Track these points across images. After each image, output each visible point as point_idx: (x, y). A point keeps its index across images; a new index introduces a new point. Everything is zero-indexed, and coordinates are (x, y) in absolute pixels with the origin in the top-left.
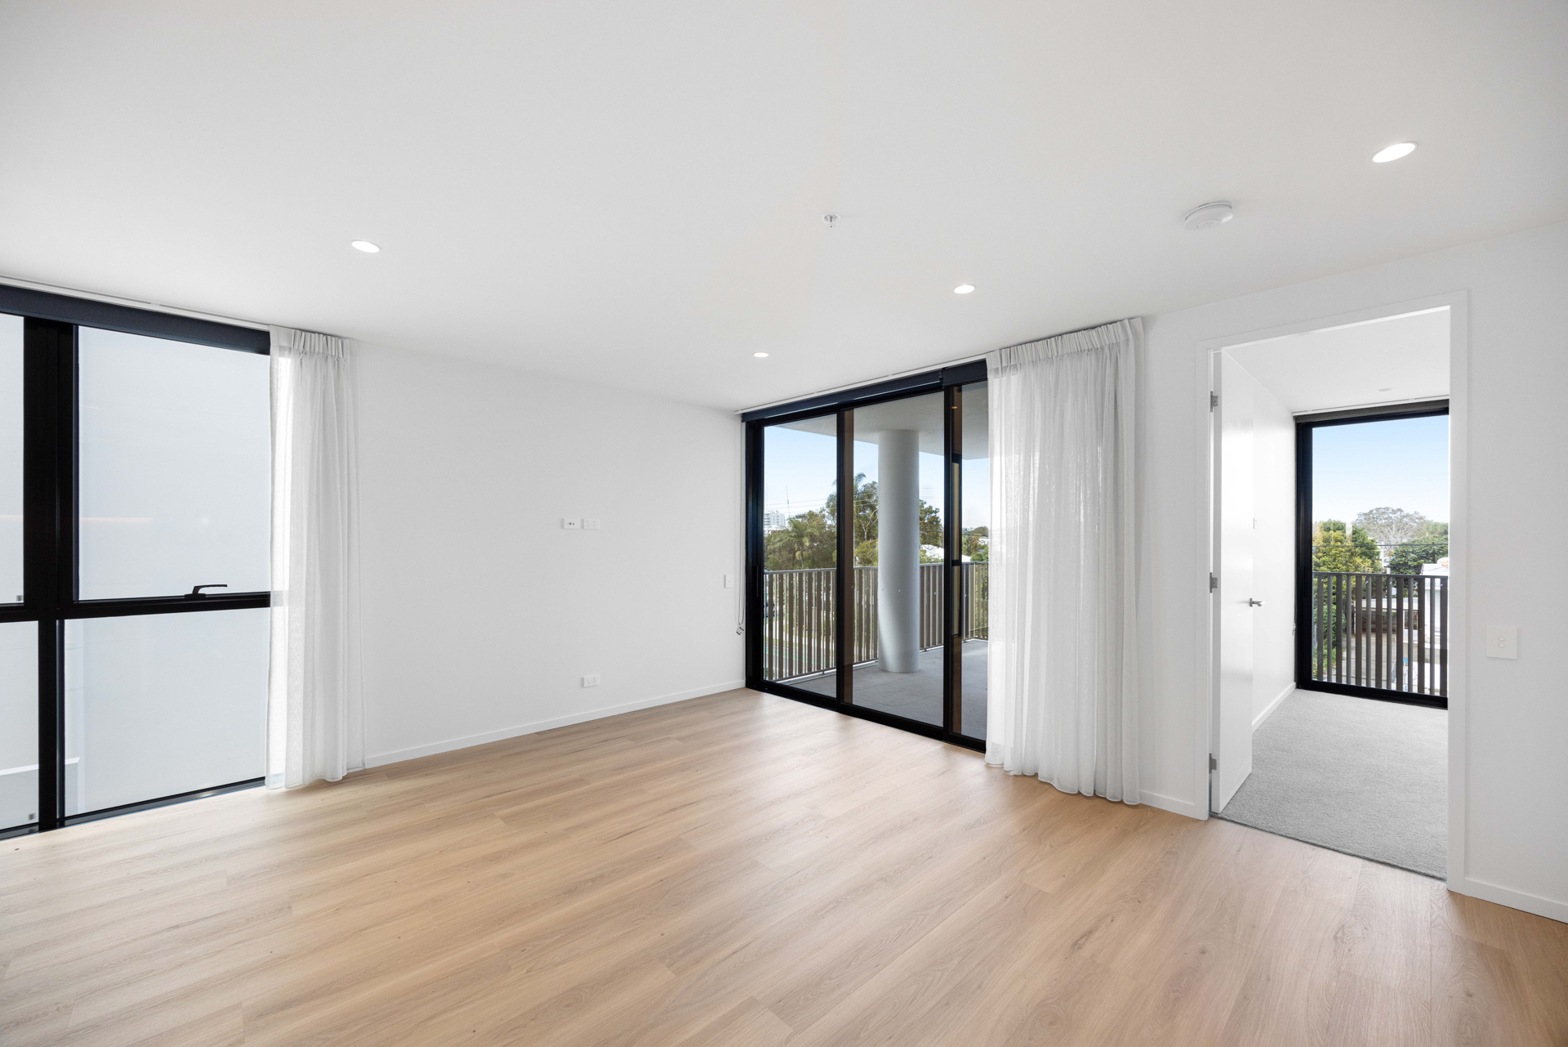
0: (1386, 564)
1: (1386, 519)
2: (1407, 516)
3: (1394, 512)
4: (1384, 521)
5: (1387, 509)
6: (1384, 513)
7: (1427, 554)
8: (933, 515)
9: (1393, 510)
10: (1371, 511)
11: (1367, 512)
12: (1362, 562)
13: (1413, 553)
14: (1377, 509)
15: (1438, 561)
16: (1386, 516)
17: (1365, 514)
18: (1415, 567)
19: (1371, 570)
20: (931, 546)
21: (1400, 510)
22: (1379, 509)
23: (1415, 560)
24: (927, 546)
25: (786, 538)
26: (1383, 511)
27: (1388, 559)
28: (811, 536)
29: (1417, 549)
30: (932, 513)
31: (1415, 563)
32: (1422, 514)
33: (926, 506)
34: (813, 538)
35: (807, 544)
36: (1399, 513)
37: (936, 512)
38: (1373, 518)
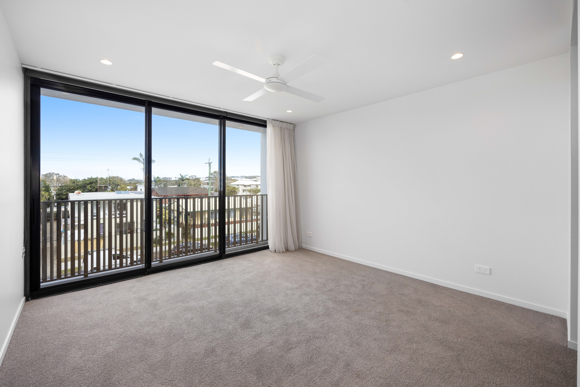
0: (54, 194)
4: (52, 178)
5: (53, 173)
6: (52, 175)
7: (70, 189)
9: (55, 174)
10: (47, 174)
12: (45, 194)
13: (65, 189)
14: (49, 173)
15: (75, 192)
17: (44, 175)
18: (65, 195)
19: (48, 196)
22: (50, 173)
23: (65, 192)
26: (52, 174)
27: (55, 192)
31: (66, 193)
36: (58, 175)
38: (48, 177)
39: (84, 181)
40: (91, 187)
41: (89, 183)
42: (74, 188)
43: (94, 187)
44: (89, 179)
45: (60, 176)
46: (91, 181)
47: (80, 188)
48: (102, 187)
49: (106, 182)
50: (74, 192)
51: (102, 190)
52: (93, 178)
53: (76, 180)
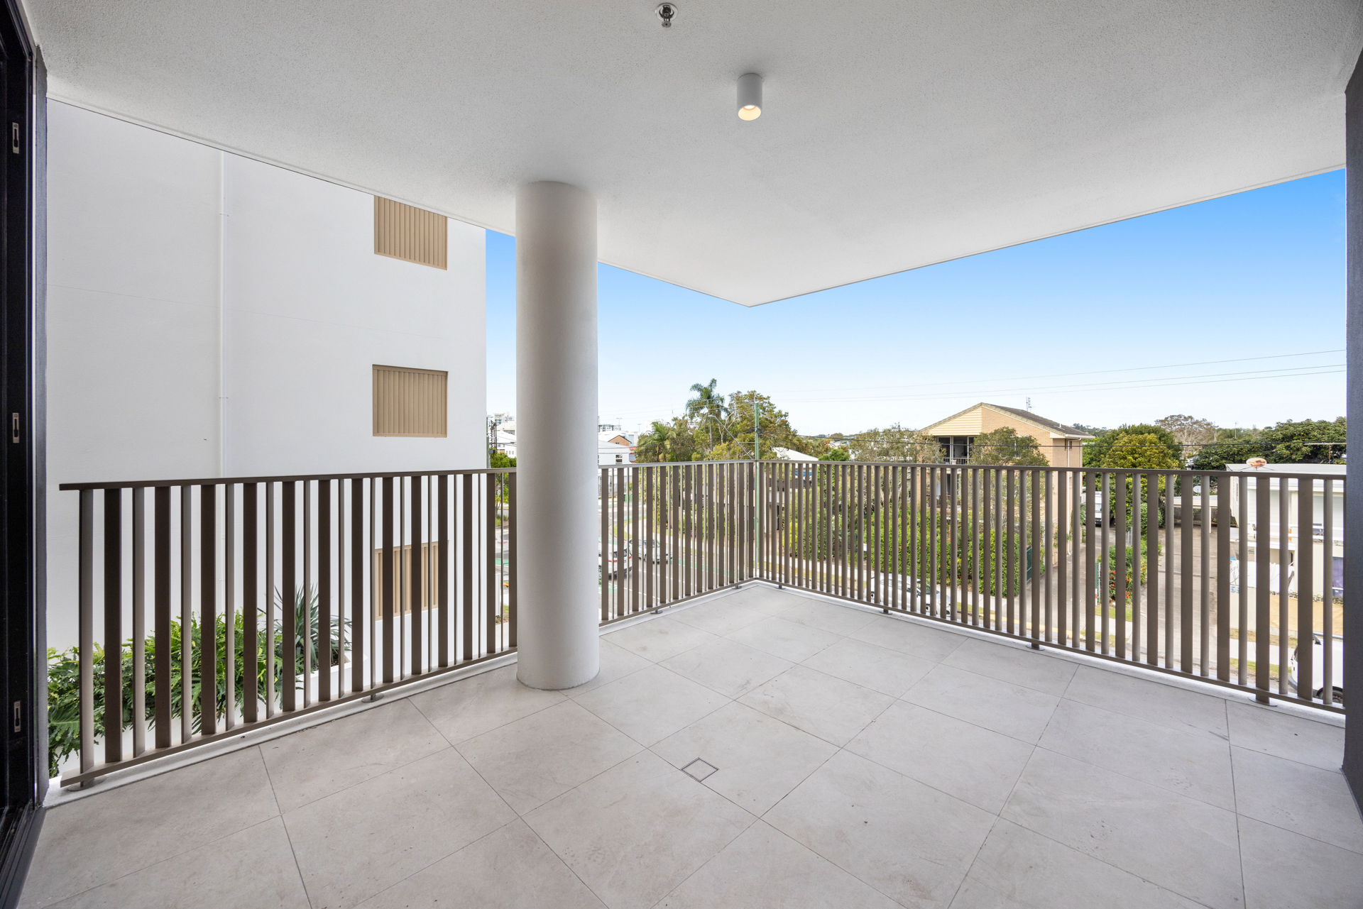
0: (1188, 465)
1: (1180, 425)
2: (1197, 422)
3: (1186, 419)
4: (1177, 427)
5: (1180, 416)
6: (1177, 420)
7: (1228, 454)
8: (783, 418)
9: (1185, 417)
10: (1167, 418)
11: (1163, 419)
13: (1214, 452)
14: (1172, 417)
15: (1247, 461)
16: (1179, 423)
17: (1161, 421)
18: (1217, 467)
20: (781, 449)
21: (1191, 417)
23: (1217, 461)
24: (778, 448)
25: (650, 442)
26: (1177, 418)
27: (1195, 459)
28: (671, 439)
29: (1219, 451)
30: (782, 416)
31: (1218, 464)
32: (1209, 421)
33: (776, 411)
34: (673, 441)
35: (668, 447)
36: (1189, 420)
37: (785, 416)
38: (1168, 424)
39: (1266, 433)
40: (1288, 448)
41: (1281, 436)
42: (1238, 451)
43: (1298, 450)
44: (1281, 427)
45: (1195, 423)
46: (1288, 432)
47: (1254, 452)
48: (1326, 448)
49: (1341, 435)
50: (1245, 462)
51: (1327, 456)
52: (1295, 424)
53: (1238, 430)
